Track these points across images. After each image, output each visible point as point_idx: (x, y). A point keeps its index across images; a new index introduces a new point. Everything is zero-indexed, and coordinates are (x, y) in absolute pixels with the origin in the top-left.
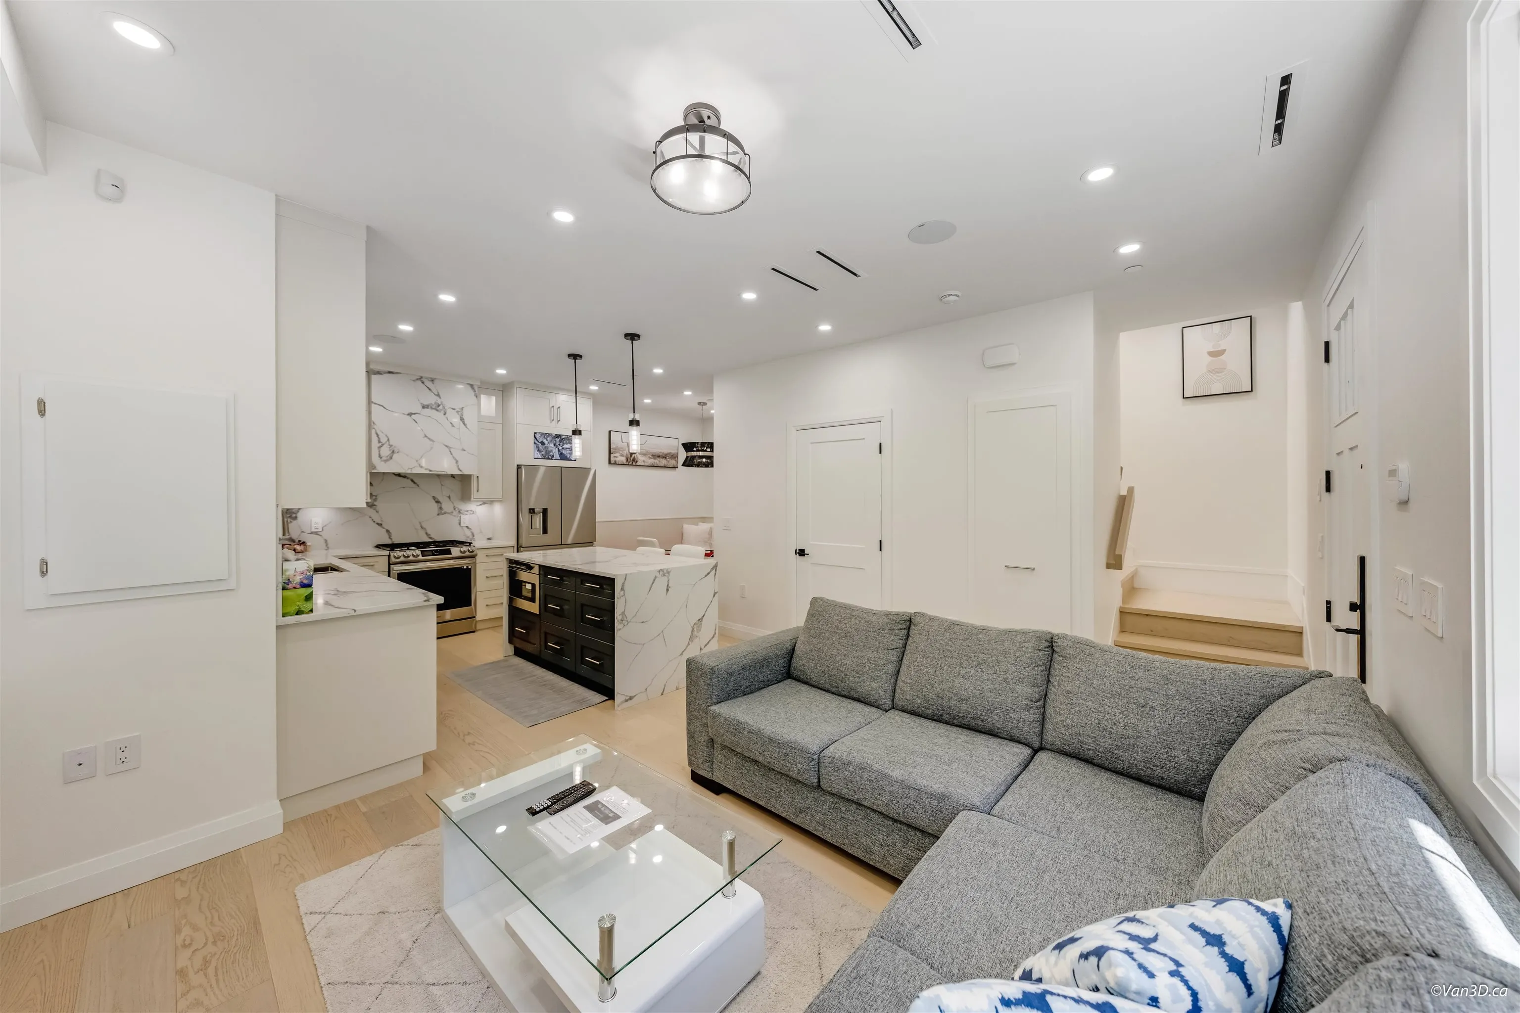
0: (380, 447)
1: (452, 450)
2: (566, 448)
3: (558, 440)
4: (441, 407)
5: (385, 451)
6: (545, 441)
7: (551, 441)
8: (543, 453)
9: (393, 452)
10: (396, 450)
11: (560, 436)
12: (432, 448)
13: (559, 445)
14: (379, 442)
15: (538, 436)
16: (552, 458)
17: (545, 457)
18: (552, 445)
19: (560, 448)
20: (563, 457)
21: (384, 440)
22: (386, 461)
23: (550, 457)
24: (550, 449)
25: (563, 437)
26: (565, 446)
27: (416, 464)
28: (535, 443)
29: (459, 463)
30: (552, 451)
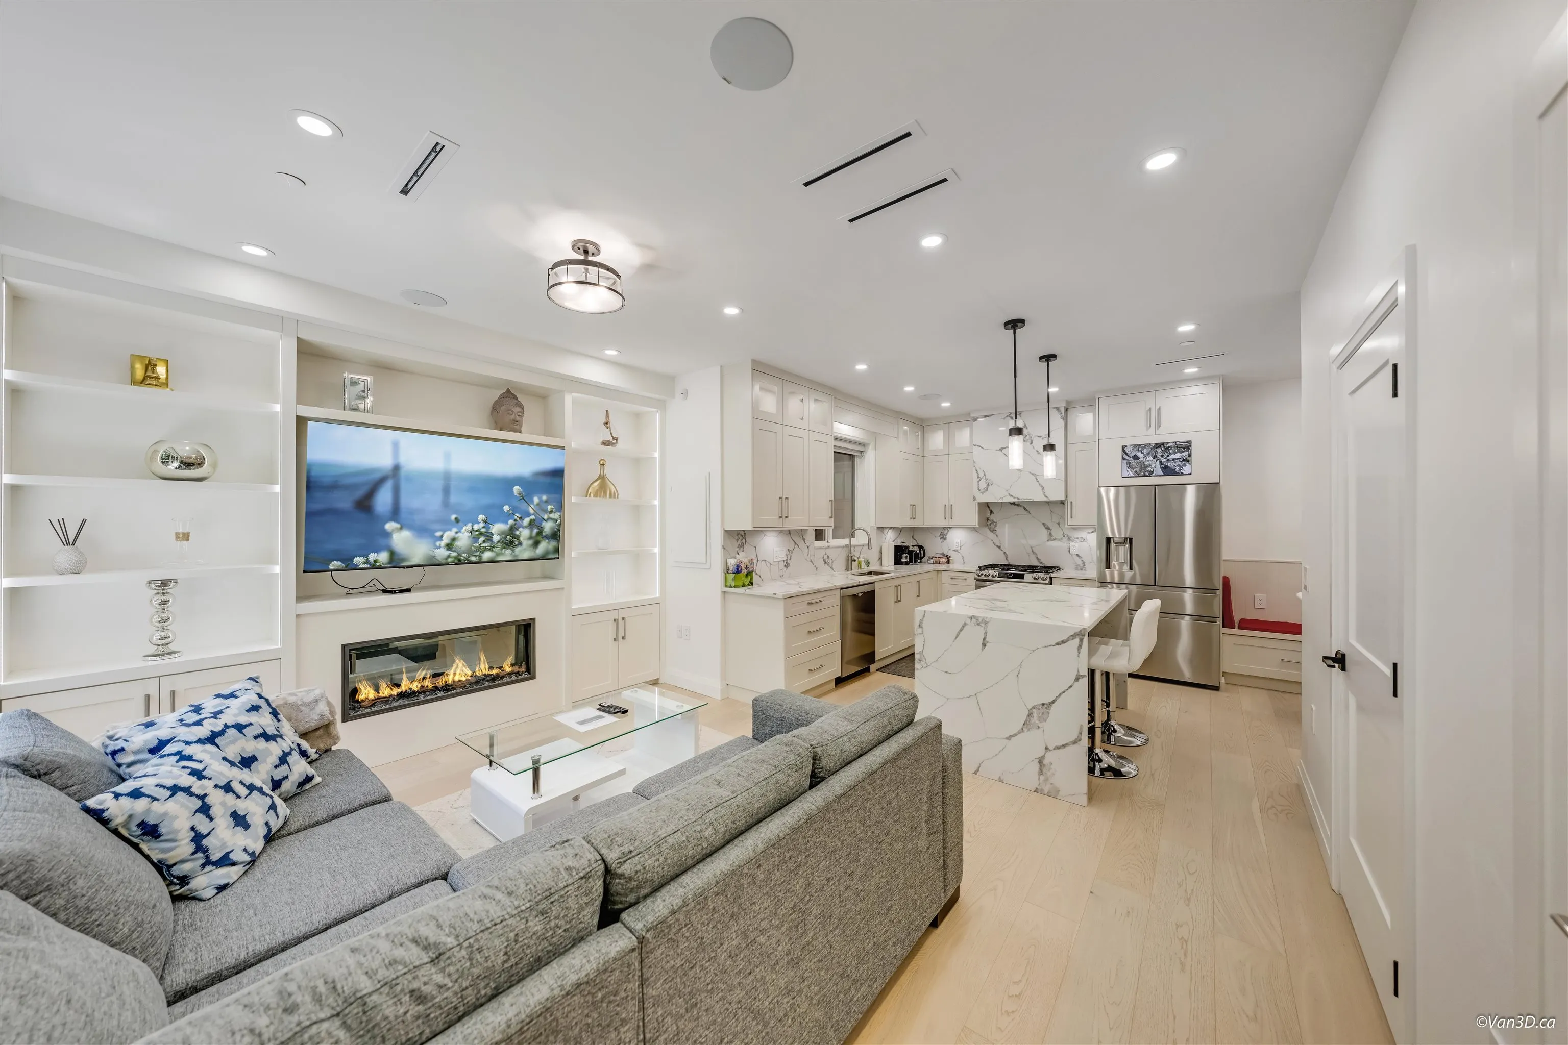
0: (978, 482)
1: (1038, 477)
2: (1174, 460)
3: (1159, 450)
4: (1028, 437)
5: (983, 484)
6: (1140, 455)
7: (1149, 453)
8: (1137, 469)
9: (988, 485)
10: (990, 483)
11: (1163, 444)
12: (1019, 477)
13: (1162, 456)
14: (978, 477)
15: (1127, 450)
16: (1151, 474)
17: (1138, 475)
18: (1151, 458)
19: (1164, 460)
20: (1168, 471)
21: (981, 475)
22: (983, 493)
23: (1147, 474)
24: (1147, 463)
25: (1169, 445)
26: (1172, 457)
27: (1006, 494)
28: (1123, 459)
29: (1045, 490)
30: (1149, 466)
